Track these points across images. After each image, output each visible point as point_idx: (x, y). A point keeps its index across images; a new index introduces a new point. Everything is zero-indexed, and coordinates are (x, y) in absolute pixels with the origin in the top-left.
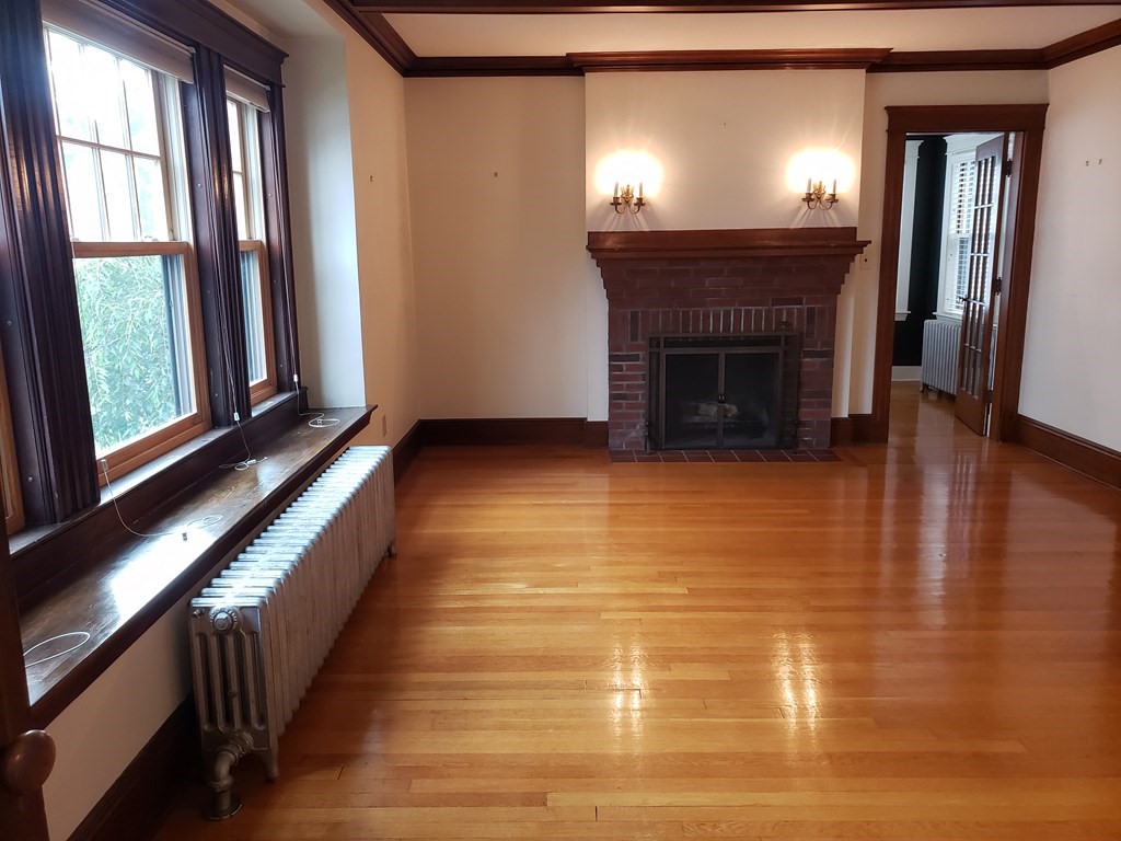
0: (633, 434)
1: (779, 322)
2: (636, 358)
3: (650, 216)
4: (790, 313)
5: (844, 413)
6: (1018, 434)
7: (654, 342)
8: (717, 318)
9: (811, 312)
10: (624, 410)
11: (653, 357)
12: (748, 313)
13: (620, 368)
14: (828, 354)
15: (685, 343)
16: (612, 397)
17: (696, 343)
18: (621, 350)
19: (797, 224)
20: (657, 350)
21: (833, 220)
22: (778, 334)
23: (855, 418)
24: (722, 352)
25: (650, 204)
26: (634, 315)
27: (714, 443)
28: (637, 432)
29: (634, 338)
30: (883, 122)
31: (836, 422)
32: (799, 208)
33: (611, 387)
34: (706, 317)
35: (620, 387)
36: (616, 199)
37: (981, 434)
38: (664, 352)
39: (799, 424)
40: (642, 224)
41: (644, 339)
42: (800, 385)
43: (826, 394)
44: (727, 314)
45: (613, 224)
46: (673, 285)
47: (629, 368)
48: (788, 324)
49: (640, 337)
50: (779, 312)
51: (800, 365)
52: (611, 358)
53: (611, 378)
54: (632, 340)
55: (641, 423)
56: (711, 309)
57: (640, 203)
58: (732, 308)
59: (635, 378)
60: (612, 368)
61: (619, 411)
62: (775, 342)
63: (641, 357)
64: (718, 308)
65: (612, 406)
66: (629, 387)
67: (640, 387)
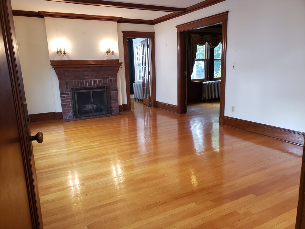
0: (70, 114)
1: (104, 83)
2: (68, 94)
3: (68, 56)
4: (106, 81)
5: (121, 104)
6: (157, 105)
7: (73, 89)
8: (88, 82)
9: (111, 80)
10: (66, 108)
11: (73, 94)
12: (96, 81)
13: (64, 97)
14: (116, 90)
15: (81, 89)
16: (62, 105)
17: (84, 89)
18: (63, 92)
19: (105, 59)
20: (74, 91)
21: (113, 58)
22: (104, 86)
23: (124, 105)
24: (91, 91)
25: (67, 53)
26: (67, 82)
27: (91, 115)
28: (71, 114)
29: (67, 88)
30: (122, 34)
31: (120, 106)
32: (105, 55)
33: (62, 102)
34: (86, 82)
35: (65, 102)
36: (58, 52)
37: (149, 106)
38: (76, 92)
39: (111, 108)
40: (65, 58)
41: (70, 89)
42: (111, 98)
43: (117, 100)
44: (91, 81)
45: (57, 58)
46: (76, 74)
47: (66, 97)
48: (106, 83)
49: (69, 89)
50: (104, 80)
51: (110, 93)
52: (61, 94)
53: (62, 100)
54: (67, 89)
55: (72, 111)
56: (87, 80)
57: (65, 53)
58: (92, 80)
59: (69, 99)
60: (61, 97)
61: (65, 109)
62: (104, 88)
63: (70, 93)
64: (89, 80)
65: (62, 107)
66: (67, 102)
67: (70, 102)
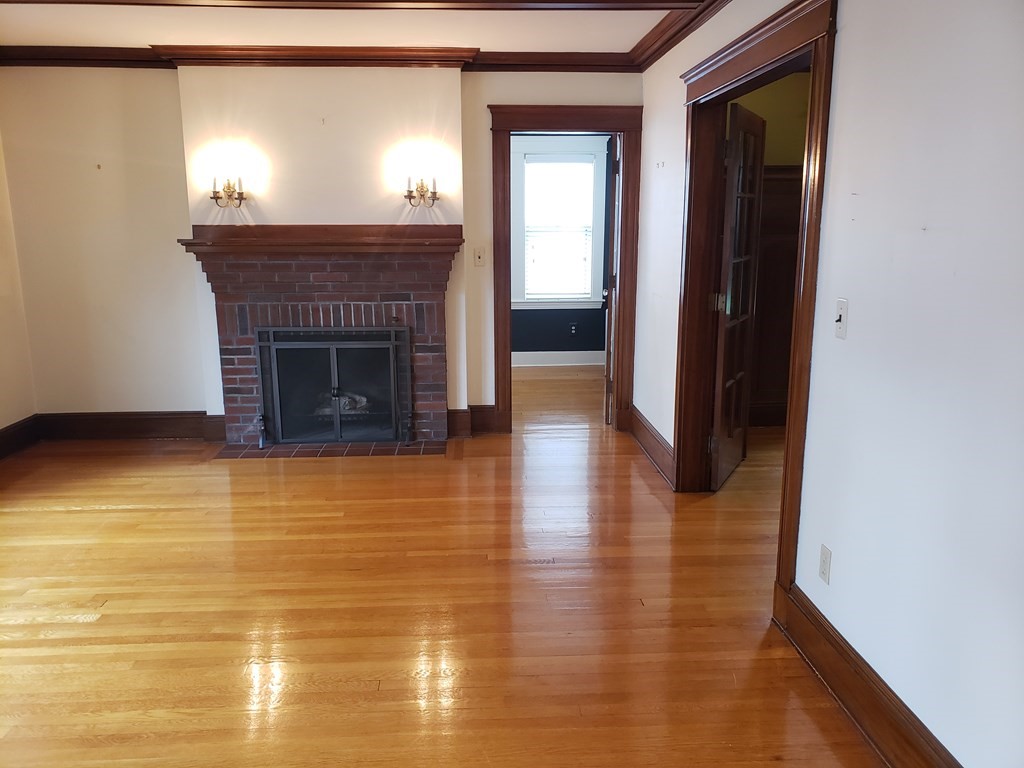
0: (251, 428)
1: (389, 317)
2: (247, 352)
3: (255, 209)
4: (399, 309)
5: (463, 405)
7: (262, 336)
8: (327, 312)
9: (419, 308)
10: (239, 405)
11: (264, 352)
12: (357, 308)
13: (232, 362)
14: (440, 348)
15: (296, 337)
16: (226, 391)
17: (308, 337)
18: (230, 343)
19: (404, 220)
20: (267, 344)
21: (437, 217)
22: (388, 329)
23: (475, 410)
24: (333, 347)
25: (254, 199)
26: (242, 309)
27: (332, 437)
28: (255, 426)
29: (244, 331)
30: (486, 120)
31: (453, 415)
32: (404, 205)
33: (225, 381)
34: (316, 310)
35: (234, 381)
36: (215, 193)
38: (275, 346)
39: (415, 416)
40: (245, 218)
41: (253, 333)
42: (414, 378)
43: (441, 385)
44: (337, 309)
45: (217, 218)
46: (277, 279)
47: (241, 362)
48: (397, 319)
49: (249, 331)
50: (388, 308)
51: (413, 359)
52: (223, 352)
53: (224, 372)
54: (242, 334)
55: (258, 416)
56: (320, 303)
57: (241, 197)
58: (342, 303)
59: (248, 371)
60: (223, 362)
61: (235, 405)
62: (386, 337)
63: (252, 350)
64: (328, 303)
65: (226, 400)
66: (242, 381)
67: (254, 381)
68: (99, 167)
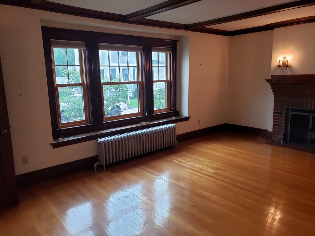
0: (280, 137)
2: (282, 114)
3: (291, 70)
7: (287, 109)
11: (287, 114)
13: (277, 116)
15: (299, 111)
16: (274, 125)
17: (303, 111)
18: (277, 111)
20: (288, 112)
24: (311, 115)
26: (282, 100)
28: (281, 137)
33: (274, 122)
34: (307, 103)
35: (277, 122)
36: (279, 65)
38: (291, 113)
40: (288, 72)
41: (284, 108)
45: (279, 73)
47: (280, 116)
52: (274, 113)
53: (274, 119)
54: (281, 108)
55: (282, 134)
56: (309, 100)
57: (287, 66)
59: (281, 120)
60: (274, 116)
61: (276, 129)
63: (283, 113)
64: (312, 100)
65: (273, 128)
66: (279, 122)
67: (283, 123)
68: (249, 59)
